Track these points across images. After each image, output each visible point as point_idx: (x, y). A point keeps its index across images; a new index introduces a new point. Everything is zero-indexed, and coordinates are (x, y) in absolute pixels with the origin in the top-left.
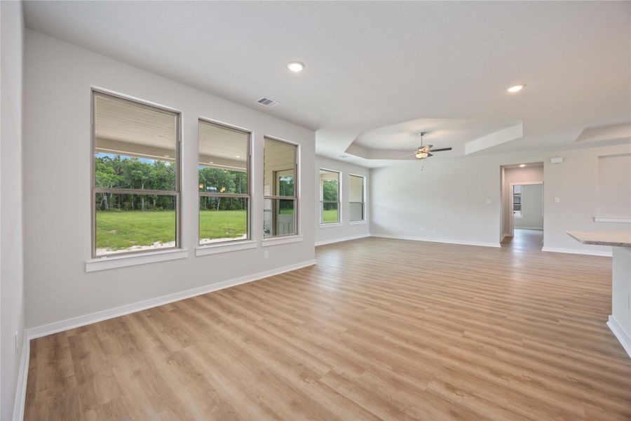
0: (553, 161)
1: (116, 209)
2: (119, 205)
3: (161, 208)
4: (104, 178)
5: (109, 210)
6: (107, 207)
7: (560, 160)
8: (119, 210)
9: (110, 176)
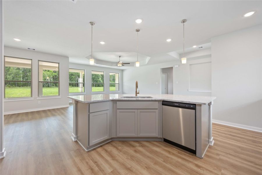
0: (176, 66)
1: (53, 87)
2: (55, 85)
3: (71, 86)
4: (48, 74)
5: (51, 87)
6: (50, 86)
7: (177, 66)
8: (55, 87)
9: (51, 73)
